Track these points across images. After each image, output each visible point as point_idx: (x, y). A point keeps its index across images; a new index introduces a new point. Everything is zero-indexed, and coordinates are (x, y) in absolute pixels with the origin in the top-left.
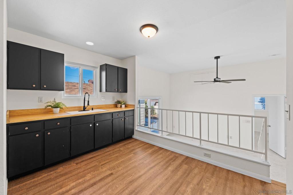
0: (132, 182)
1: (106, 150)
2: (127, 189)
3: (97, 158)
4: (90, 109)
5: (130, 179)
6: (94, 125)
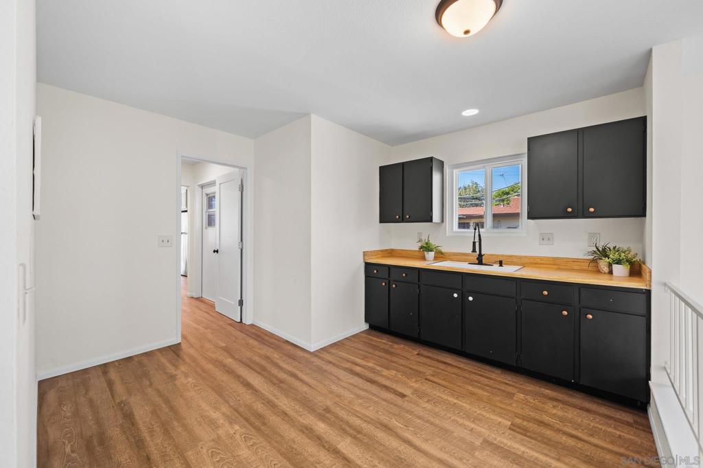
0: (386, 428)
1: (491, 373)
2: (366, 421)
3: (449, 369)
4: (495, 263)
5: (395, 423)
6: (463, 297)
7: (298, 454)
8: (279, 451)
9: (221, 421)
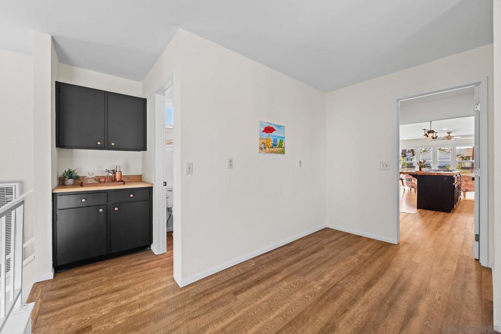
7: (303, 322)
8: (304, 311)
9: (322, 281)
